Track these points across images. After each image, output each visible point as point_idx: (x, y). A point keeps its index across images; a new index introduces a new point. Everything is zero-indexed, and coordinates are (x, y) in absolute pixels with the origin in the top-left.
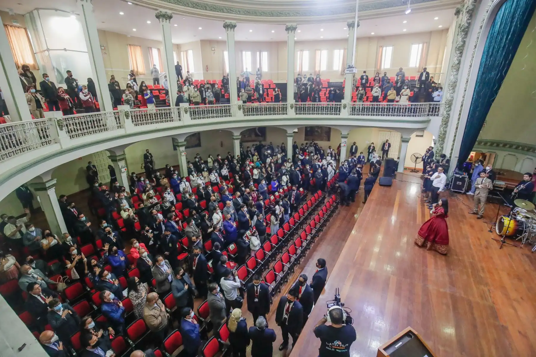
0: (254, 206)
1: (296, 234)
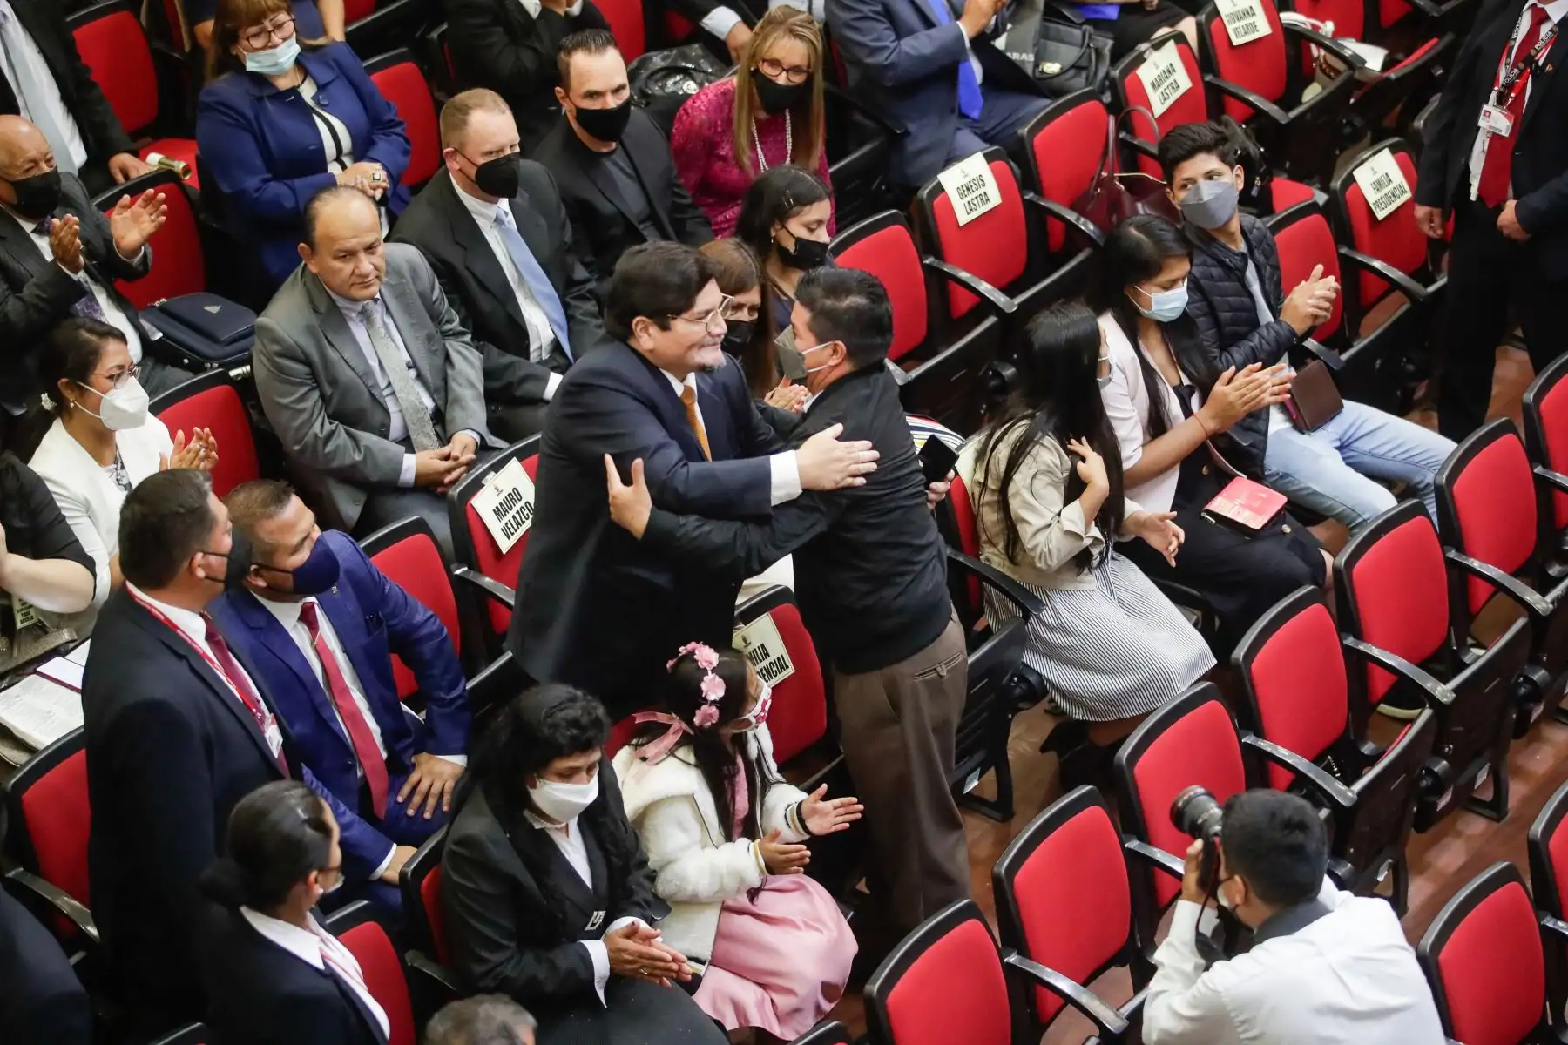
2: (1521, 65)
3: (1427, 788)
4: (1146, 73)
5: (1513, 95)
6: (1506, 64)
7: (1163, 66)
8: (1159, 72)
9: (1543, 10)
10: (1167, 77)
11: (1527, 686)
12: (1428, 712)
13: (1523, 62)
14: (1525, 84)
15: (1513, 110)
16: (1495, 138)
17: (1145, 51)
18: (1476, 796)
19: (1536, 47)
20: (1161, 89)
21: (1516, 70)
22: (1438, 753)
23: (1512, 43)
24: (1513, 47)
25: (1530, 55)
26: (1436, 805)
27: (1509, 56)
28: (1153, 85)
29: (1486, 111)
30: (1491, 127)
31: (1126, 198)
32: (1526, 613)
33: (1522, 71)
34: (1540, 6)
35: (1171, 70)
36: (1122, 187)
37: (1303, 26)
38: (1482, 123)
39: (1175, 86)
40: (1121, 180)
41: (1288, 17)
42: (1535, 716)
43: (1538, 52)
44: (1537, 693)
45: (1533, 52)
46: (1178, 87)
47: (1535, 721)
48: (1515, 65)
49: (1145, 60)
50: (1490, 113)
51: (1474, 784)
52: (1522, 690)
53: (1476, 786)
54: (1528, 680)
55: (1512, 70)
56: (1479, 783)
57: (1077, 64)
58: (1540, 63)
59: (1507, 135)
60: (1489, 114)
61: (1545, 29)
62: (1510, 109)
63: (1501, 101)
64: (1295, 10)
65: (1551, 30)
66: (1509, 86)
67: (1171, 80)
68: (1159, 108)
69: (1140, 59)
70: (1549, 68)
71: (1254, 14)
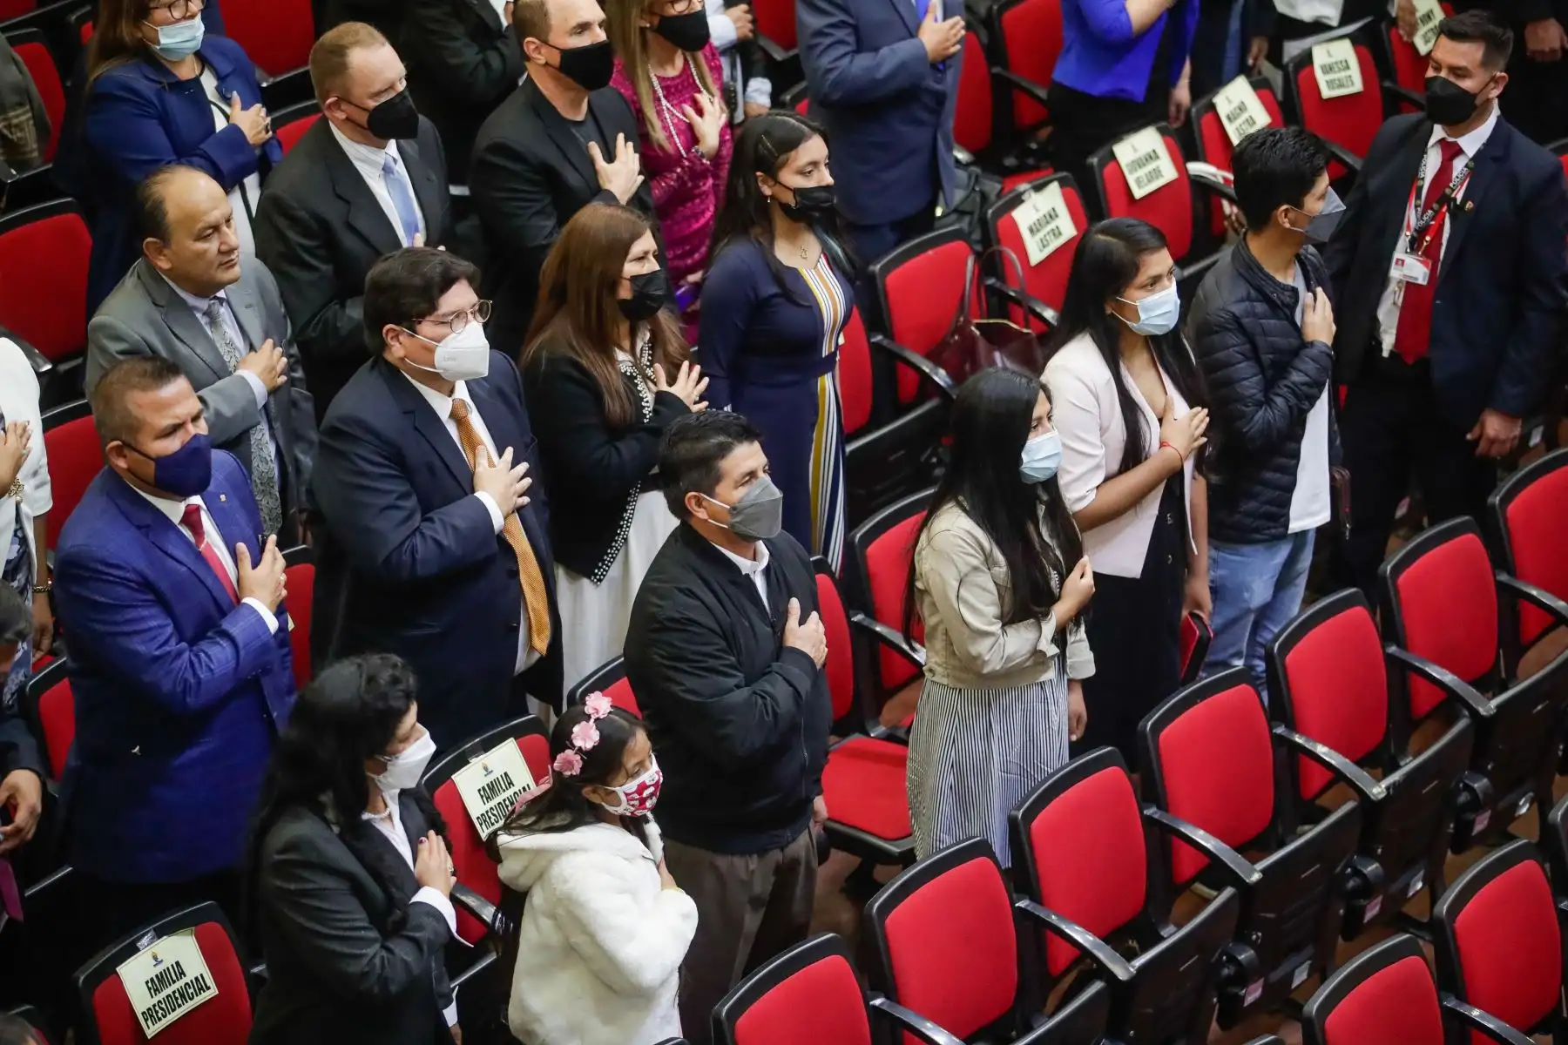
0: (640, 309)
1: (1395, 919)
2: (1435, 206)
3: (1229, 977)
4: (1023, 216)
5: (1428, 238)
6: (1416, 207)
7: (1045, 209)
8: (1040, 215)
9: (1456, 144)
10: (1048, 223)
11: (1358, 880)
12: (1229, 892)
13: (1437, 202)
14: (1441, 226)
15: (1430, 254)
16: (1410, 287)
17: (1024, 192)
18: (1293, 996)
19: (1451, 185)
20: (1041, 235)
21: (1430, 212)
22: (1242, 938)
23: (1420, 183)
24: (1421, 187)
25: (1444, 194)
26: (1243, 999)
27: (1418, 197)
28: (1031, 231)
29: (1398, 260)
30: (1405, 276)
31: (982, 345)
32: (1355, 794)
33: (1436, 212)
34: (1451, 139)
35: (1052, 216)
36: (978, 333)
37: (1213, 179)
38: (1395, 273)
39: (1057, 233)
40: (978, 326)
41: (1196, 168)
42: (1369, 916)
43: (1453, 190)
44: (1368, 889)
45: (1448, 191)
46: (1060, 234)
47: (1369, 922)
48: (1427, 206)
49: (1023, 201)
50: (1403, 261)
51: (1291, 982)
52: (1351, 884)
53: (1294, 986)
54: (1357, 873)
55: (1424, 212)
56: (1296, 983)
57: (961, 208)
58: (1458, 202)
59: (1425, 283)
60: (1401, 262)
61: (1459, 165)
62: (1426, 254)
63: (1414, 245)
64: (1206, 161)
65: (1466, 166)
66: (1421, 232)
67: (1052, 226)
68: (1036, 255)
69: (1018, 200)
70: (1469, 205)
71: (1157, 157)
